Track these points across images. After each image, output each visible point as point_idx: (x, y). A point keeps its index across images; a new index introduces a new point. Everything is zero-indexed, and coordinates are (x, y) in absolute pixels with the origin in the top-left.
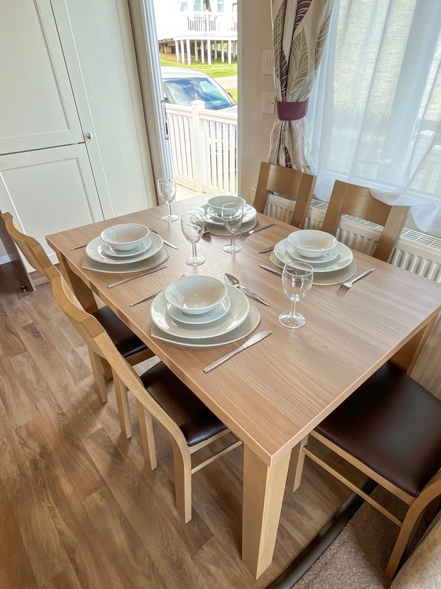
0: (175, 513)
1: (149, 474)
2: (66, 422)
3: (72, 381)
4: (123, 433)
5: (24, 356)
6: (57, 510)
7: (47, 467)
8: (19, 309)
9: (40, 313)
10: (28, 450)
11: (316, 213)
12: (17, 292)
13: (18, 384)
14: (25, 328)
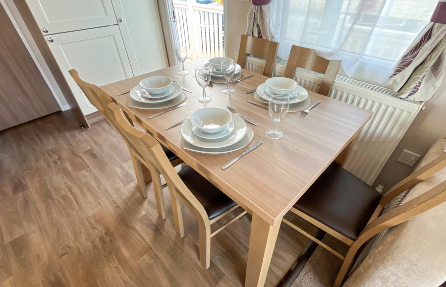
0: (199, 264)
1: (180, 241)
2: (121, 211)
3: (121, 185)
4: (160, 216)
5: (87, 171)
6: (121, 268)
7: (111, 242)
8: (80, 140)
9: (95, 142)
10: (97, 231)
11: (279, 67)
12: (77, 129)
13: (85, 189)
14: (86, 152)
